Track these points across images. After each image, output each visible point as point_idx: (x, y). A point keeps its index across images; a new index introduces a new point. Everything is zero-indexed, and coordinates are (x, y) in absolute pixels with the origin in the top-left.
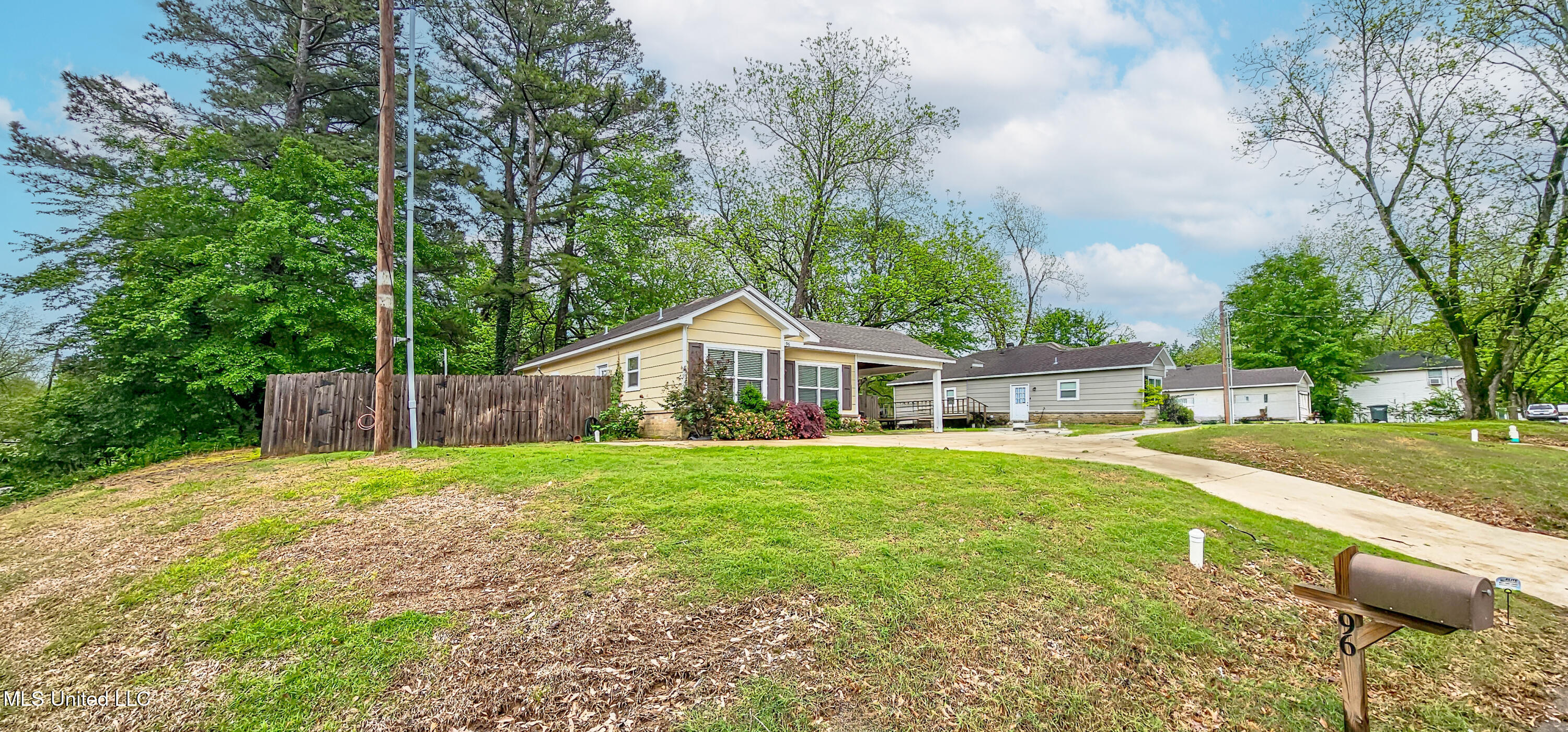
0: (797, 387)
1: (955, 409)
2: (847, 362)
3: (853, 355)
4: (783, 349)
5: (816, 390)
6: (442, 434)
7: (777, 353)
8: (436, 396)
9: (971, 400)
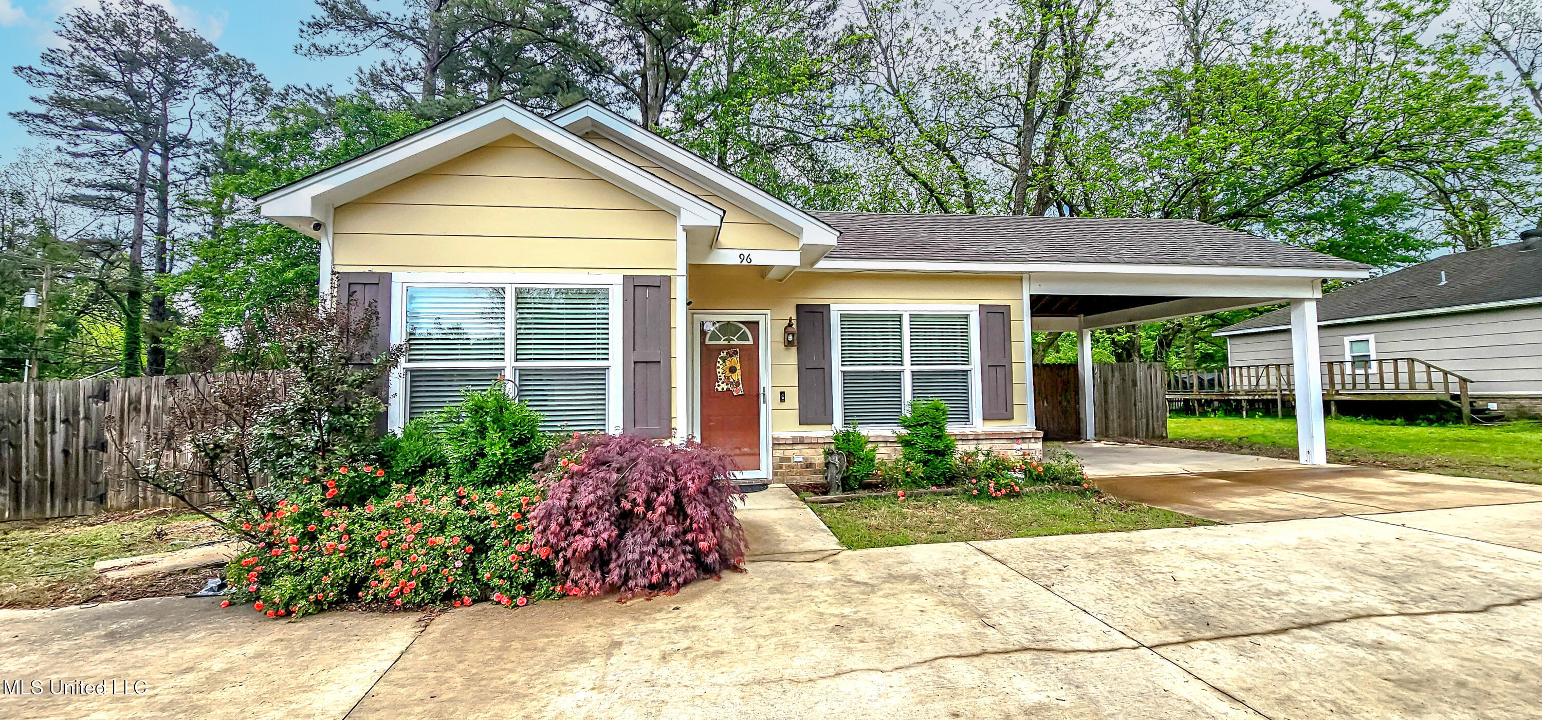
0: (837, 369)
1: (1373, 379)
2: (996, 297)
3: (1016, 279)
4: (682, 269)
5: (899, 373)
6: (102, 486)
7: (661, 285)
8: (87, 418)
9: (1419, 367)
